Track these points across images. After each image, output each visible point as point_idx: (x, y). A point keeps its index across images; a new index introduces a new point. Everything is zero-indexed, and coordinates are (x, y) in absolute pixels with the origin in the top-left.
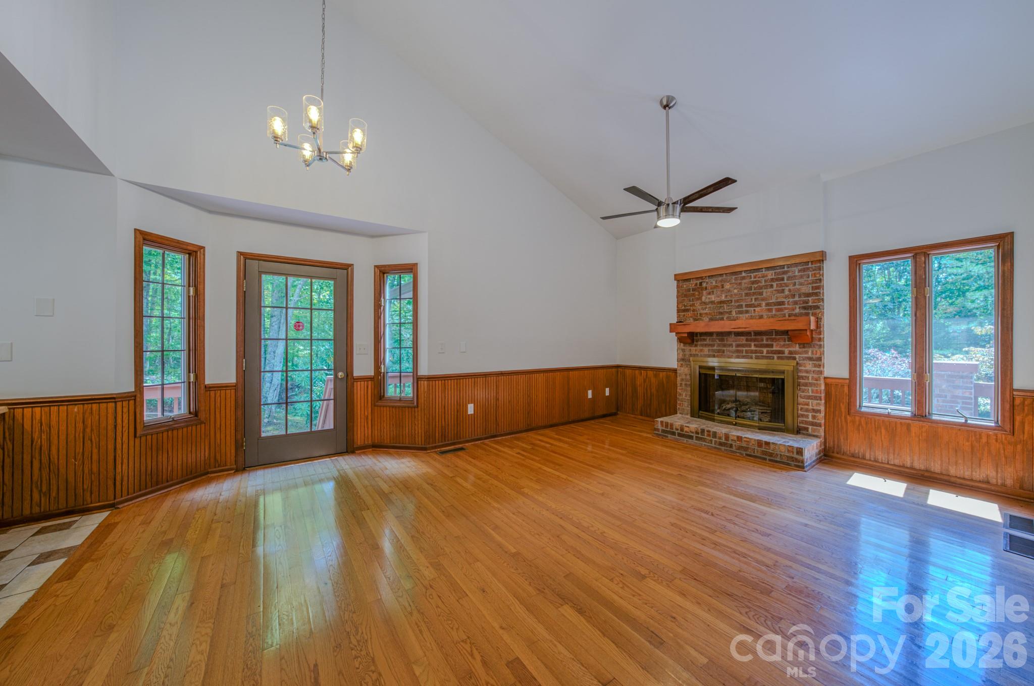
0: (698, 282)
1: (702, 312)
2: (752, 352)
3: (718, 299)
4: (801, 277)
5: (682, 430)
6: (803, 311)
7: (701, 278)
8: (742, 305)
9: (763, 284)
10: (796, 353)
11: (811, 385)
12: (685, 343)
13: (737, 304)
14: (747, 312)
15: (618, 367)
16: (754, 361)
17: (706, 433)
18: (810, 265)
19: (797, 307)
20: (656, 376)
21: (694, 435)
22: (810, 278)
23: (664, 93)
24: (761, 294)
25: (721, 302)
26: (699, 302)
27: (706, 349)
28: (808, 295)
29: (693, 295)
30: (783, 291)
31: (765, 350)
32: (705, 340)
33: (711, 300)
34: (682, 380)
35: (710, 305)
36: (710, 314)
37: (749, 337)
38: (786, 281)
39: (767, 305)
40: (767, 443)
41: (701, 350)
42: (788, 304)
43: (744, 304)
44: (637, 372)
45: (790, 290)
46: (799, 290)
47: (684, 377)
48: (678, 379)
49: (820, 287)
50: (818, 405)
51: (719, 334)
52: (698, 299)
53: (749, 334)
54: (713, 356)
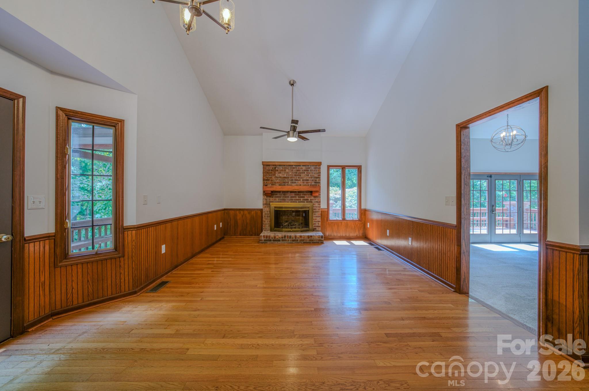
0: (274, 167)
1: (276, 181)
2: (297, 200)
3: (282, 176)
4: (315, 171)
5: (275, 238)
6: (315, 184)
7: (276, 165)
8: (293, 180)
9: (301, 171)
10: (313, 200)
11: (317, 212)
12: (267, 196)
13: (291, 179)
14: (295, 183)
15: (225, 210)
16: (298, 203)
17: (286, 237)
18: (317, 167)
19: (313, 182)
20: (249, 213)
21: (281, 239)
22: (317, 172)
24: (300, 175)
25: (285, 178)
26: (274, 176)
27: (277, 199)
28: (317, 178)
29: (271, 173)
30: (308, 175)
31: (302, 199)
32: (277, 194)
33: (280, 176)
34: (266, 214)
35: (279, 179)
36: (279, 183)
37: (296, 194)
38: (309, 171)
39: (303, 180)
40: (311, 236)
41: (275, 199)
42: (310, 181)
43: (294, 179)
44: (237, 212)
45: (311, 175)
46: (314, 175)
47: (266, 213)
48: (264, 214)
49: (320, 175)
50: (319, 219)
51: (284, 192)
52: (273, 175)
53: (295, 192)
54: (281, 202)
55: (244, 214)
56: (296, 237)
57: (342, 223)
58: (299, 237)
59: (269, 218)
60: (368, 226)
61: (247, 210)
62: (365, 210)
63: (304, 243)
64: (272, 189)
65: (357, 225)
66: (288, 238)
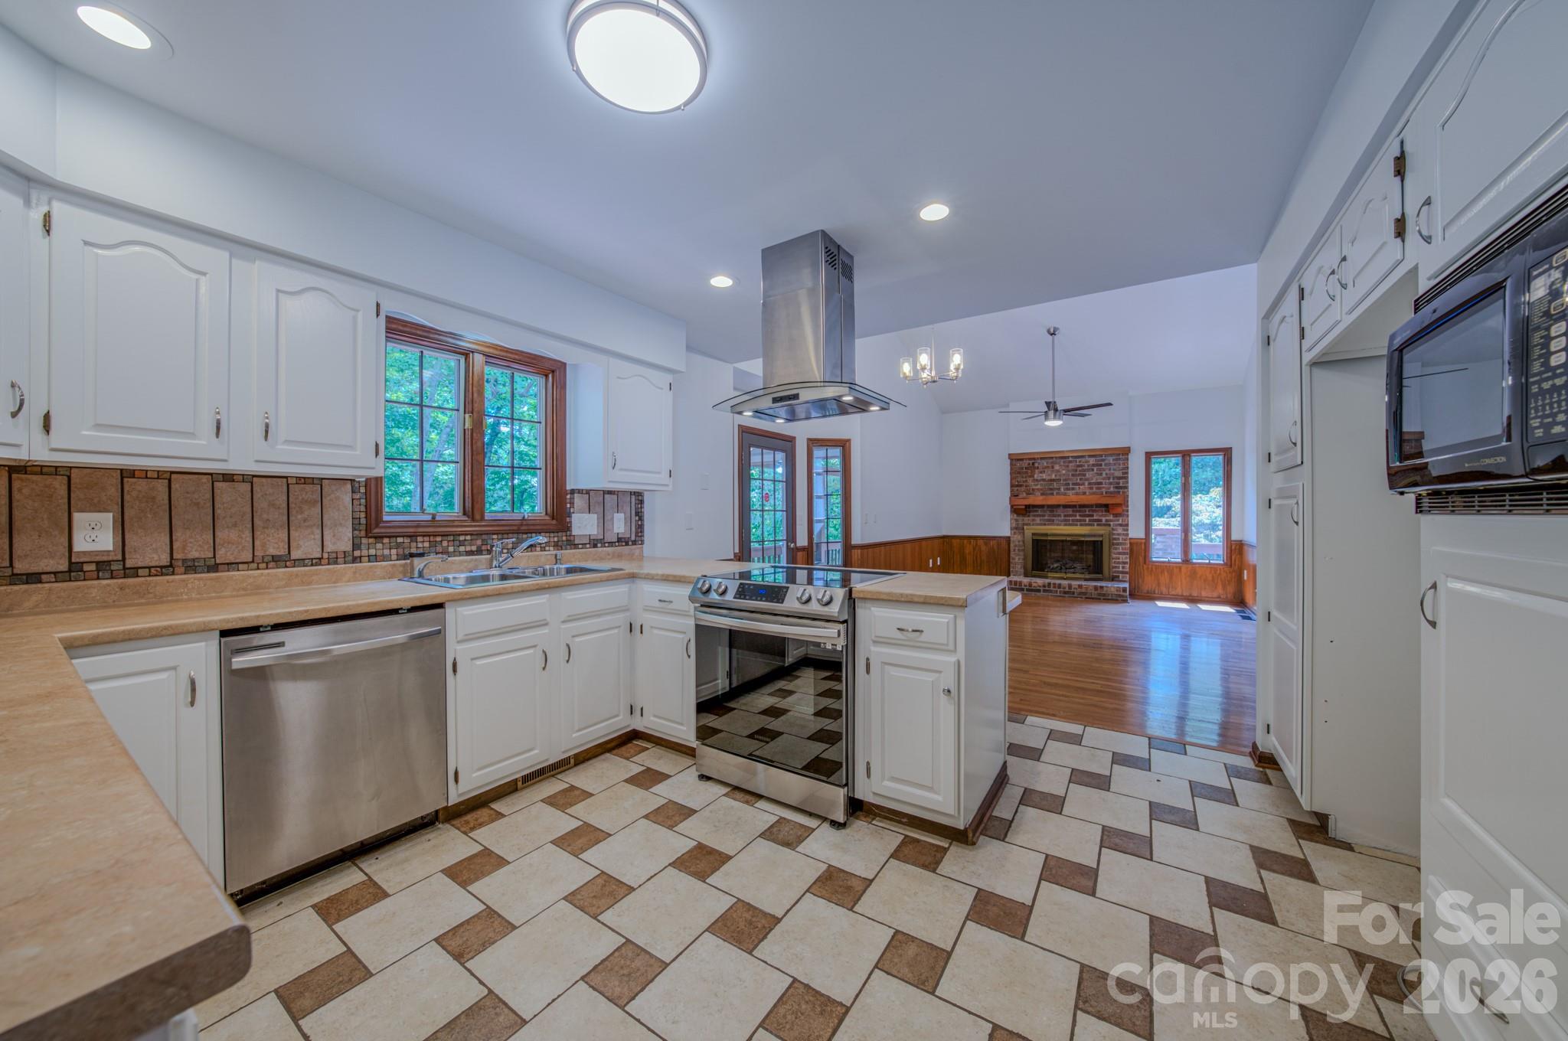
0: (1031, 462)
1: (1034, 487)
2: (1077, 520)
3: (1048, 478)
4: (1115, 464)
5: (1030, 585)
6: (1116, 490)
7: (1034, 459)
8: (1069, 483)
9: (1086, 467)
10: (1111, 521)
11: (1121, 544)
12: (1018, 514)
13: (1065, 482)
14: (1073, 489)
15: (944, 537)
16: (1079, 527)
17: (1052, 585)
18: (1121, 457)
19: (1112, 486)
20: (986, 544)
21: (1042, 589)
22: (1120, 466)
23: (1051, 325)
24: (1085, 475)
25: (1051, 480)
26: (1032, 479)
27: (1038, 520)
28: (1120, 478)
29: (1027, 473)
30: (1101, 474)
31: (1087, 519)
32: (1037, 511)
33: (1042, 478)
34: (1016, 546)
35: (1042, 482)
36: (1041, 489)
37: (1075, 509)
39: (1089, 484)
40: (1102, 587)
41: (1033, 520)
42: (1105, 484)
43: (1071, 482)
44: (965, 541)
45: (1106, 474)
46: (1113, 474)
47: (1017, 543)
48: (1012, 545)
49: (1127, 473)
50: (1125, 558)
51: (1049, 506)
52: (1030, 477)
53: (1075, 506)
54: (1045, 525)
55: (977, 544)
56: (1070, 586)
57: (1180, 568)
58: (1077, 587)
59: (1022, 553)
60: (1245, 578)
61: (983, 538)
62: (1241, 544)
64: (1027, 502)
65: (1220, 574)
66: (1054, 587)
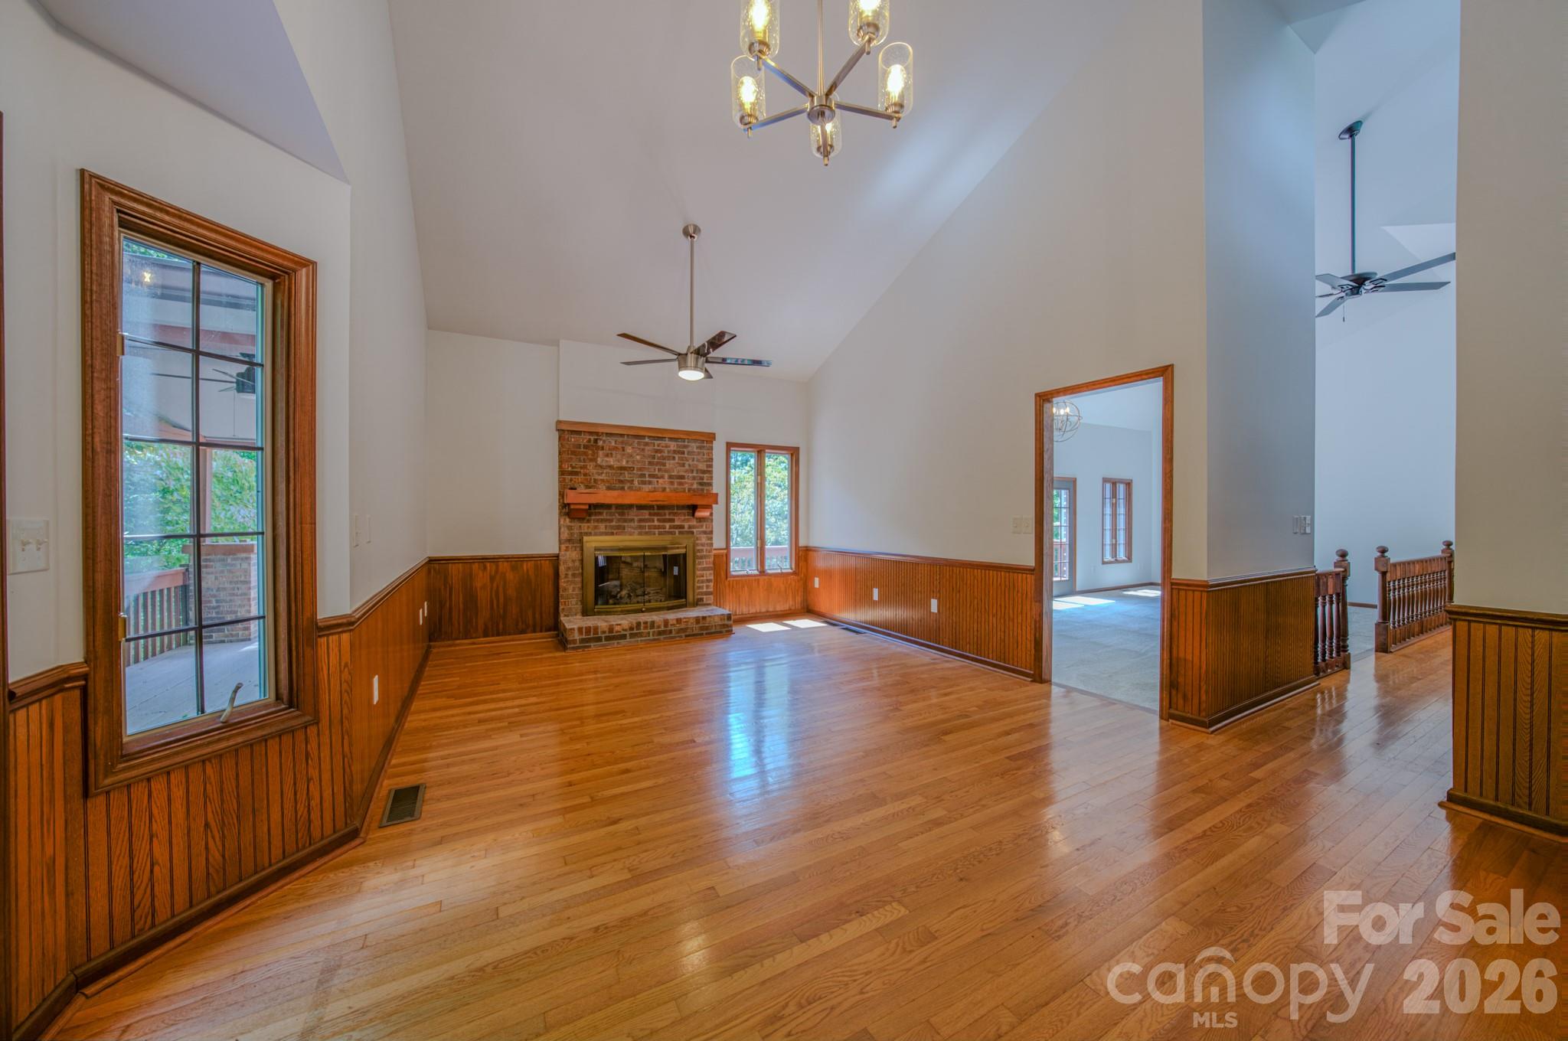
0: (592, 438)
1: (597, 477)
2: (655, 527)
3: (616, 464)
4: (699, 453)
5: (611, 630)
6: (700, 487)
7: (597, 434)
8: (645, 475)
9: (666, 454)
10: (694, 527)
11: (706, 557)
12: (572, 519)
13: (640, 473)
14: (650, 483)
15: (431, 561)
16: (656, 537)
17: (642, 625)
18: (705, 444)
19: (695, 482)
20: (514, 568)
21: (627, 633)
22: (705, 457)
24: (664, 465)
25: (622, 468)
26: (592, 464)
27: (602, 526)
28: (704, 472)
30: (683, 465)
31: (667, 525)
32: (601, 514)
33: (609, 464)
34: (568, 568)
35: (608, 470)
36: (608, 481)
37: (652, 511)
38: (686, 455)
39: (670, 477)
41: (596, 527)
42: (688, 479)
43: (647, 473)
44: (475, 566)
45: (689, 465)
46: (697, 466)
47: (570, 565)
48: (562, 568)
49: (711, 466)
50: (709, 575)
51: (619, 507)
52: (591, 460)
53: (651, 507)
54: (612, 534)
55: (497, 571)
56: (666, 622)
57: (758, 580)
58: (675, 622)
59: (578, 579)
60: (817, 585)
61: (507, 558)
62: (808, 550)
63: (686, 636)
64: (593, 500)
65: (791, 584)
66: (646, 628)
